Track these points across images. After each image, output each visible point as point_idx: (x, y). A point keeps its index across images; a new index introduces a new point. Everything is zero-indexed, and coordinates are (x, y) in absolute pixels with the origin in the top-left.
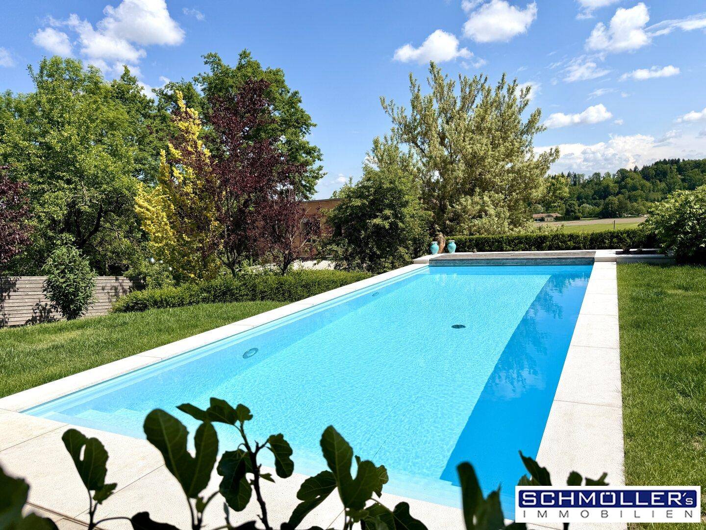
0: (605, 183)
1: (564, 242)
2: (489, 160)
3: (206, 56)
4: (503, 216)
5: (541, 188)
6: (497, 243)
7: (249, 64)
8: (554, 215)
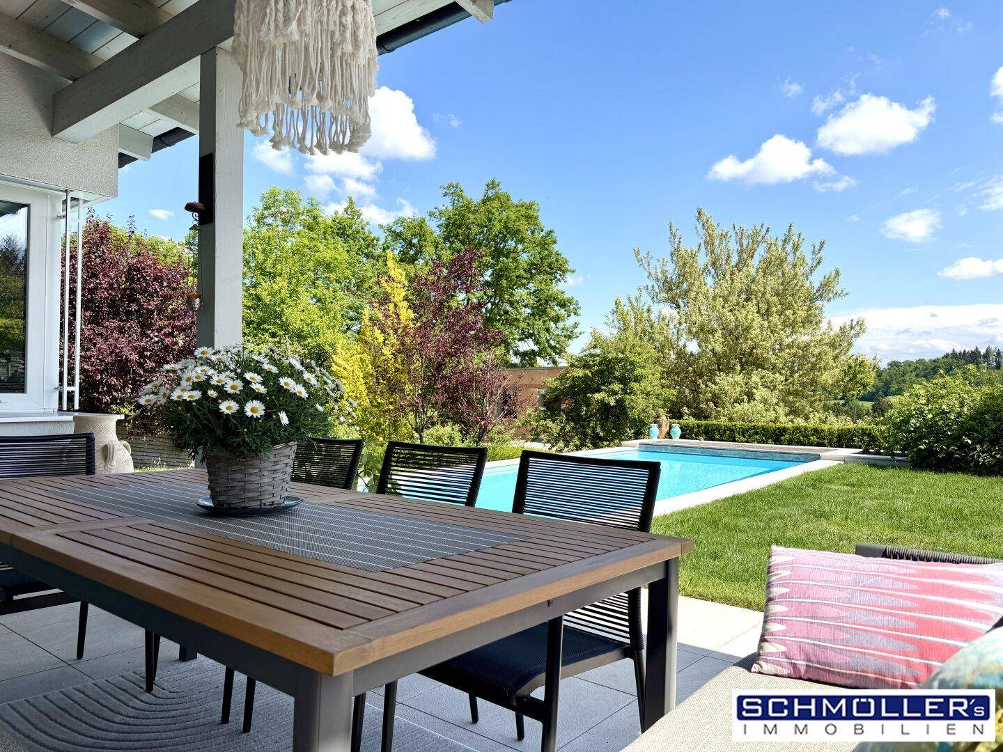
1: (806, 436)
3: (446, 186)
6: (728, 432)
7: (497, 197)
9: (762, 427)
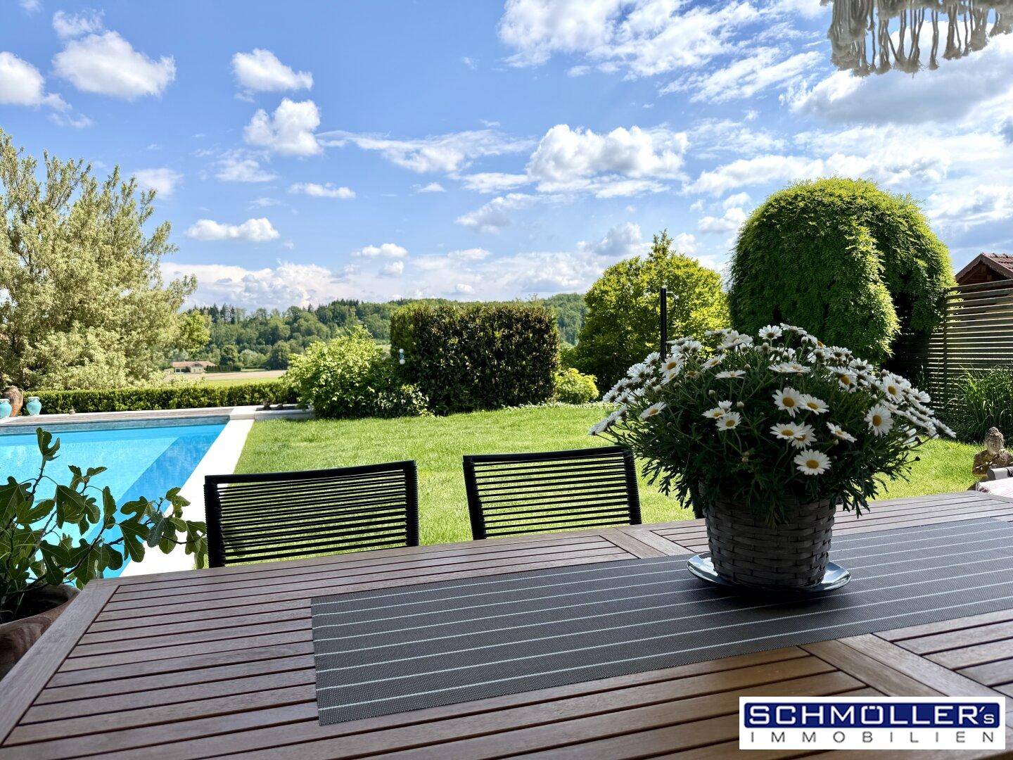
0: (272, 323)
1: (196, 398)
2: (95, 284)
4: (116, 363)
5: (172, 328)
6: (105, 401)
8: (205, 364)
9: (147, 391)
